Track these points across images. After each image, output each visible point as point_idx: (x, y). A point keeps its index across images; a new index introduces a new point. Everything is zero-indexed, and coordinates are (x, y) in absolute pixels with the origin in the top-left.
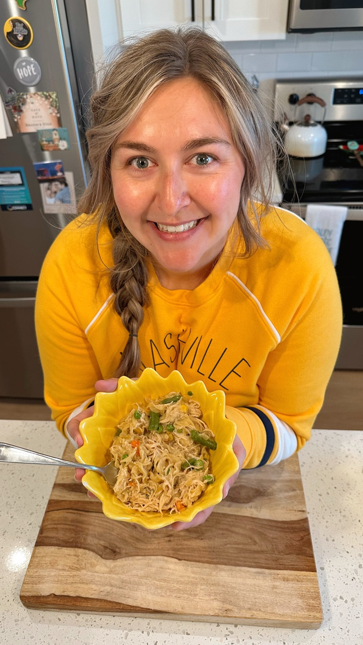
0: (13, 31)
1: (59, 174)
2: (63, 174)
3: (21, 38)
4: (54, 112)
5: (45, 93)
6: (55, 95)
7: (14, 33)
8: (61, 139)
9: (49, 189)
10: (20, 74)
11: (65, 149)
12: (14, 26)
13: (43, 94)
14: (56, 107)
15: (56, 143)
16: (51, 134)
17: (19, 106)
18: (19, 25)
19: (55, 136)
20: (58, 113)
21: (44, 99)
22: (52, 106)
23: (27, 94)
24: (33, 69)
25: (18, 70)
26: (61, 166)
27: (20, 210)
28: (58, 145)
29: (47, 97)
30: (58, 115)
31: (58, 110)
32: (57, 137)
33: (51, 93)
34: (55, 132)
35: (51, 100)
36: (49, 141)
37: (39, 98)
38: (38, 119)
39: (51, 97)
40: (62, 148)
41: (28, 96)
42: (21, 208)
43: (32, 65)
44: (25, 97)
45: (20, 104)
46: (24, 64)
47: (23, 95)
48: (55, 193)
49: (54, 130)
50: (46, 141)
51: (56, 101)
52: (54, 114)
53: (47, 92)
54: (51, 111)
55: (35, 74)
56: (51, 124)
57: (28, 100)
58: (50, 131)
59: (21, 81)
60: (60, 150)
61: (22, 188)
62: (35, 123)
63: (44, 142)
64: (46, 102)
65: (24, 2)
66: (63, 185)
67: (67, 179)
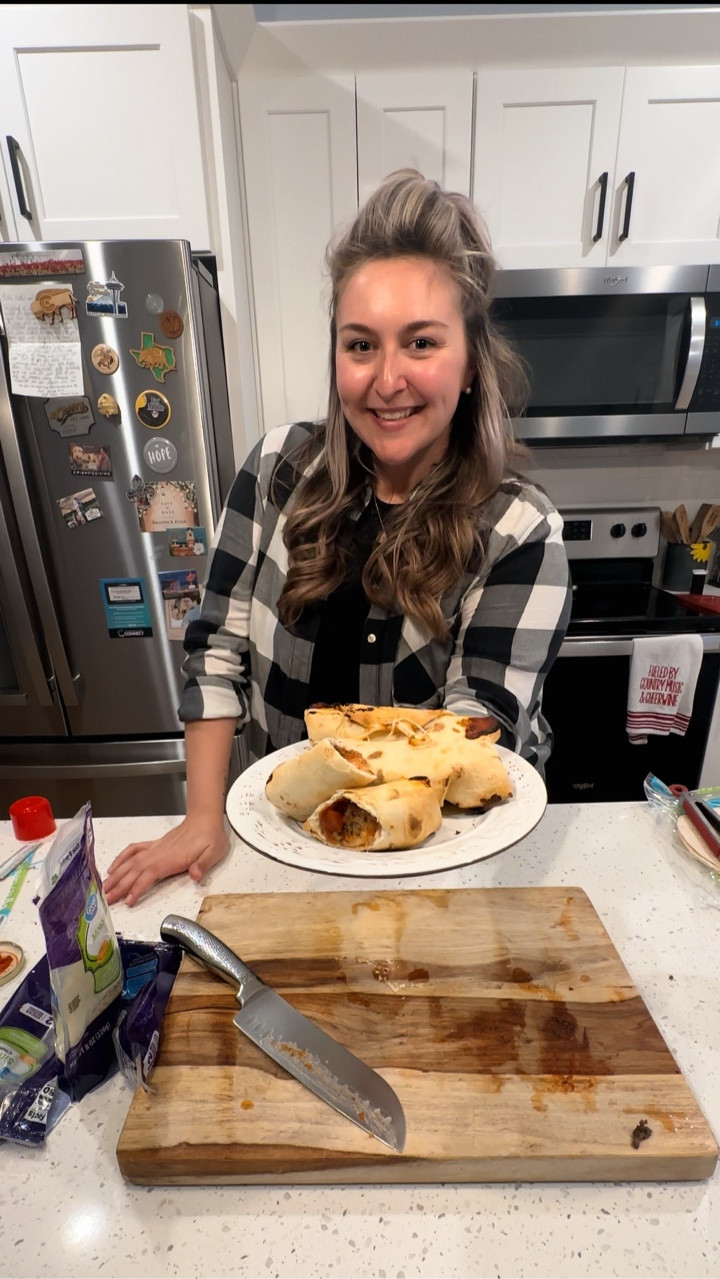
0: (147, 406)
1: (192, 587)
2: (197, 586)
3: (155, 416)
4: (190, 506)
5: (180, 483)
6: (193, 485)
7: (149, 409)
8: (196, 541)
9: (175, 607)
10: (150, 460)
11: (202, 554)
12: (149, 401)
13: (178, 484)
14: (193, 500)
15: (191, 545)
16: (185, 534)
17: (146, 498)
18: (155, 400)
19: (190, 538)
20: (196, 507)
21: (178, 489)
22: (189, 499)
23: (156, 485)
24: (168, 454)
25: (149, 455)
27: (135, 636)
28: (192, 550)
29: (182, 488)
30: (196, 510)
31: (195, 504)
32: (192, 538)
33: (187, 483)
34: (190, 531)
35: (187, 490)
36: (181, 544)
37: (173, 488)
38: (168, 515)
39: (187, 487)
40: (198, 553)
41: (159, 486)
42: (137, 633)
43: (167, 450)
44: (154, 487)
45: (148, 496)
46: (157, 446)
47: (152, 484)
48: (185, 612)
49: (188, 529)
50: (177, 543)
51: (194, 493)
52: (190, 509)
53: (182, 482)
54: (186, 505)
55: (169, 458)
56: (184, 522)
57: (158, 491)
58: (183, 531)
59: (152, 468)
60: (195, 555)
61: (141, 606)
62: (164, 520)
63: (175, 545)
64: (181, 494)
65: (163, 373)
66: (195, 602)
67: (200, 593)
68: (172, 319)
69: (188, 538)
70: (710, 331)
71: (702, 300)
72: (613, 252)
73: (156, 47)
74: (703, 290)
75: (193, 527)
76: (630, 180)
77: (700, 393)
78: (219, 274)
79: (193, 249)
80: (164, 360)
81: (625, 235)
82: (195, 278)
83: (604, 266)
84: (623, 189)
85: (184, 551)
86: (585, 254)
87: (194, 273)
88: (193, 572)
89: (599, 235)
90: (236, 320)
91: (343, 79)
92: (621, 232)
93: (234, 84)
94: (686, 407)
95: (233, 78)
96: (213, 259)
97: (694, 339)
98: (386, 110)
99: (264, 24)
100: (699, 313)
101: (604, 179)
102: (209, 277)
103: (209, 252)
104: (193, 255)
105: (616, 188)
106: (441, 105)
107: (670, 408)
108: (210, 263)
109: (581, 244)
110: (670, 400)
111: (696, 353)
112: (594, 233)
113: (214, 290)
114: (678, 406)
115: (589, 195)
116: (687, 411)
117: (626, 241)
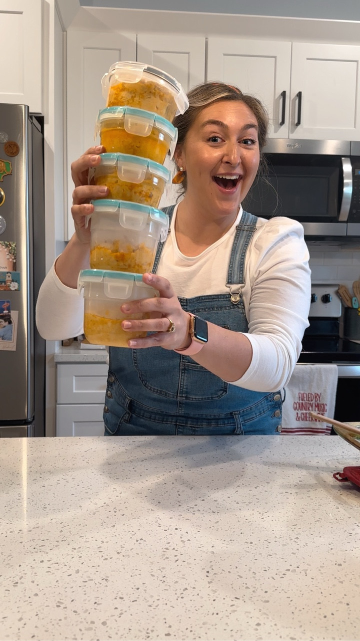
4: (11, 258)
5: (6, 242)
6: (14, 244)
8: (13, 281)
11: (16, 290)
13: (5, 243)
14: (13, 254)
16: (6, 276)
19: (8, 278)
20: (15, 259)
21: (4, 247)
22: (11, 253)
26: (9, 304)
28: (9, 286)
29: (7, 246)
30: (15, 261)
31: (15, 257)
32: (10, 279)
33: (11, 243)
34: (9, 274)
35: (11, 248)
39: (10, 246)
40: (13, 289)
49: (8, 273)
51: (14, 249)
52: (11, 260)
53: (8, 242)
54: (8, 257)
55: (1, 226)
56: (6, 268)
60: (10, 290)
64: (6, 250)
65: (3, 176)
66: (7, 323)
67: (12, 316)
68: (12, 146)
69: (7, 278)
70: (355, 176)
71: (349, 159)
72: (292, 132)
73: (21, 13)
74: (349, 154)
75: (11, 271)
76: (299, 95)
77: (354, 211)
78: (45, 126)
79: (30, 111)
80: (5, 168)
81: (299, 123)
82: (30, 125)
83: (287, 138)
84: (296, 100)
85: (3, 287)
86: (276, 131)
87: (29, 123)
88: (8, 302)
89: (283, 122)
90: (53, 150)
91: (131, 36)
92: (296, 121)
93: (65, 33)
94: (346, 219)
95: (64, 30)
96: (43, 118)
97: (345, 181)
98: (154, 52)
99: (84, 7)
100: (347, 168)
101: (284, 94)
102: (39, 127)
103: (41, 114)
104: (30, 115)
105: (292, 99)
106: (187, 51)
107: (334, 220)
108: (41, 120)
109: (273, 126)
110: (336, 215)
111: (348, 190)
112: (280, 121)
113: (41, 134)
114: (341, 219)
115: (276, 102)
116: (347, 222)
117: (299, 127)
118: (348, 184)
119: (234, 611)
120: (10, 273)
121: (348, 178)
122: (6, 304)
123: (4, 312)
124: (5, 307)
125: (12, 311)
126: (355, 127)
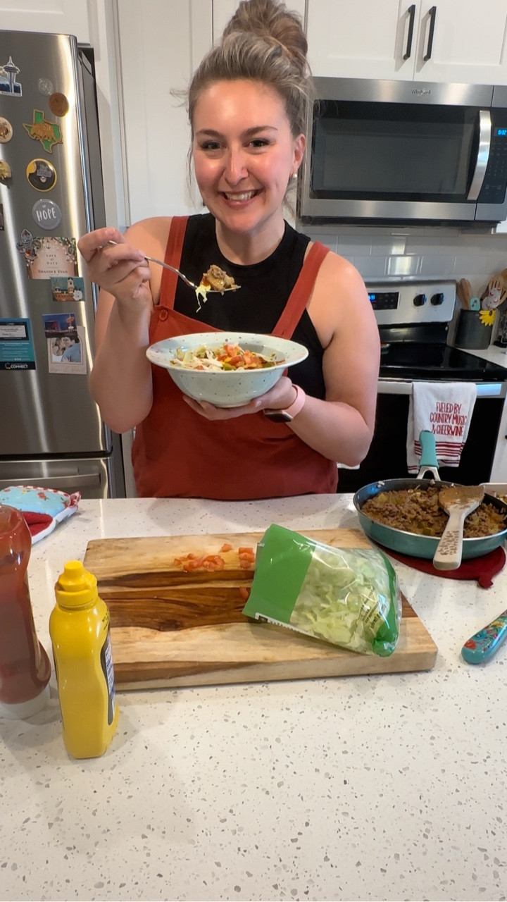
0: (36, 172)
1: (71, 328)
2: (75, 328)
3: (43, 181)
5: (63, 239)
7: (38, 175)
8: (76, 289)
9: (56, 345)
10: (38, 217)
12: (38, 167)
13: (62, 240)
15: (71, 292)
16: (67, 283)
17: (34, 250)
18: (43, 167)
19: (71, 286)
20: (76, 260)
21: (61, 245)
22: (70, 252)
23: (43, 238)
24: (53, 213)
25: (37, 212)
27: (20, 369)
28: (72, 296)
30: (76, 263)
31: (75, 257)
32: (73, 286)
34: (70, 280)
35: (70, 245)
36: (63, 291)
37: (56, 243)
38: (53, 266)
39: (69, 243)
41: (45, 241)
42: (22, 367)
43: (53, 209)
44: (41, 241)
45: (35, 249)
46: (44, 206)
47: (39, 239)
48: (64, 349)
49: (69, 279)
50: (59, 290)
52: (71, 261)
54: (68, 257)
55: (55, 217)
56: (66, 272)
57: (44, 245)
58: (64, 280)
59: (39, 224)
60: (74, 300)
61: (26, 343)
62: (49, 270)
63: (58, 291)
64: (64, 248)
65: (51, 145)
66: (74, 341)
67: (78, 333)
68: (59, 100)
69: (69, 286)
70: (495, 139)
71: (489, 112)
72: (419, 69)
74: (490, 106)
75: (73, 277)
76: (433, 12)
77: (487, 188)
78: (96, 63)
80: (53, 134)
81: (428, 56)
82: (80, 67)
83: (411, 80)
84: (427, 19)
85: (65, 296)
86: (397, 68)
88: (72, 315)
89: (408, 55)
90: (110, 103)
92: (425, 54)
94: (475, 198)
96: (92, 51)
97: (481, 144)
100: (486, 124)
101: (412, 10)
102: (89, 66)
103: (89, 45)
104: (79, 46)
105: (422, 18)
107: (463, 199)
108: (90, 54)
109: (395, 61)
110: (464, 192)
111: (483, 158)
112: (404, 52)
113: (92, 78)
114: (470, 198)
115: (401, 22)
116: (476, 202)
117: (428, 62)
118: (484, 150)
119: (405, 722)
120: (72, 279)
121: (485, 140)
122: (70, 318)
123: (69, 328)
124: (70, 322)
125: (77, 327)
126: (501, 62)
